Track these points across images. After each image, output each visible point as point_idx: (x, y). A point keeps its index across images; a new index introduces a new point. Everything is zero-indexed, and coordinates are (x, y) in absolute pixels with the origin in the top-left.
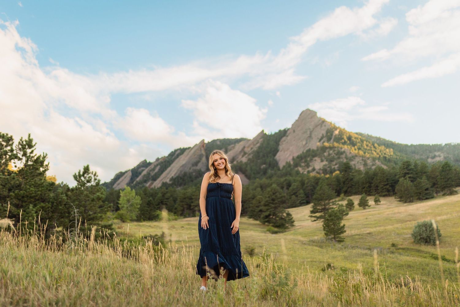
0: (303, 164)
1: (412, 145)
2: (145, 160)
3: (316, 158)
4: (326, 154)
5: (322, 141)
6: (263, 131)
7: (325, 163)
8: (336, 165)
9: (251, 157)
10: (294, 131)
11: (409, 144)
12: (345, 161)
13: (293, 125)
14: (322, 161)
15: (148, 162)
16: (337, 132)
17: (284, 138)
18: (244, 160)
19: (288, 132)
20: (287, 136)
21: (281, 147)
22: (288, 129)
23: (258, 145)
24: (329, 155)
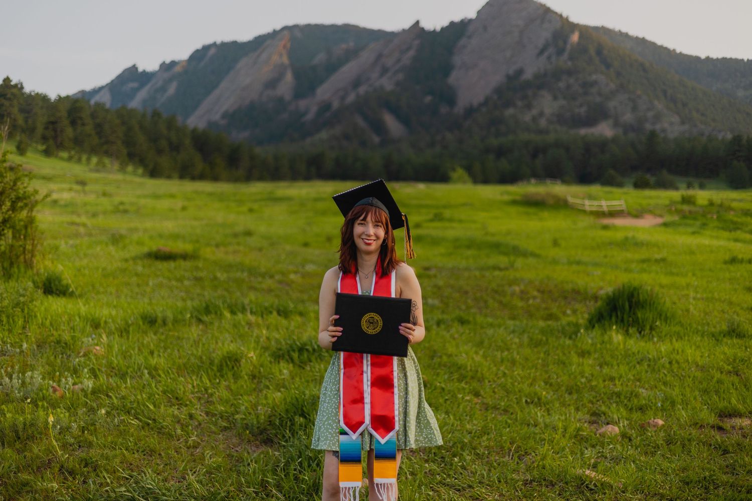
0: (519, 103)
1: (708, 58)
2: (134, 67)
3: (544, 93)
4: (562, 85)
5: (546, 54)
6: (418, 22)
7: (562, 102)
8: (581, 106)
9: (400, 76)
10: (485, 28)
11: (703, 56)
12: (598, 99)
13: (479, 12)
14: (555, 98)
15: (140, 69)
16: (575, 37)
17: (463, 41)
18: (388, 84)
19: (471, 28)
20: (470, 37)
21: (457, 60)
22: (470, 21)
23: (411, 53)
24: (569, 87)
